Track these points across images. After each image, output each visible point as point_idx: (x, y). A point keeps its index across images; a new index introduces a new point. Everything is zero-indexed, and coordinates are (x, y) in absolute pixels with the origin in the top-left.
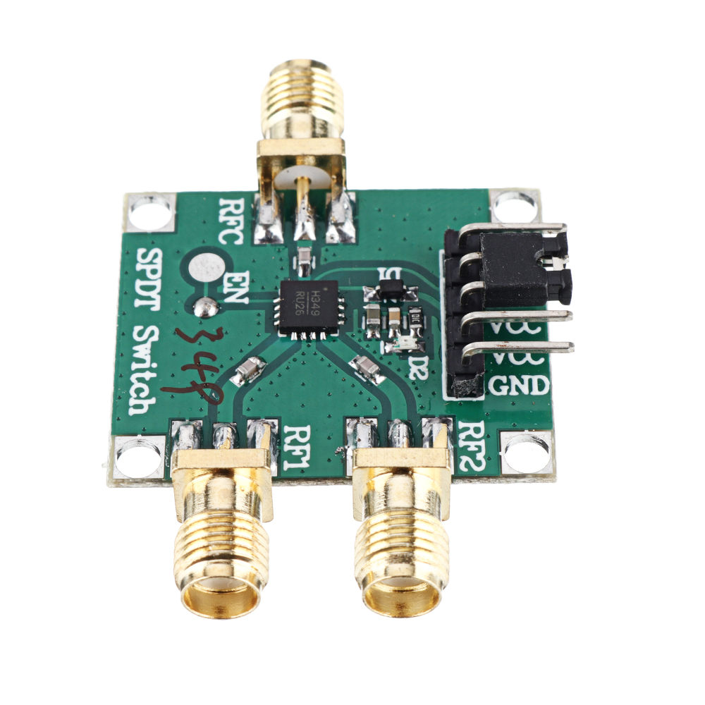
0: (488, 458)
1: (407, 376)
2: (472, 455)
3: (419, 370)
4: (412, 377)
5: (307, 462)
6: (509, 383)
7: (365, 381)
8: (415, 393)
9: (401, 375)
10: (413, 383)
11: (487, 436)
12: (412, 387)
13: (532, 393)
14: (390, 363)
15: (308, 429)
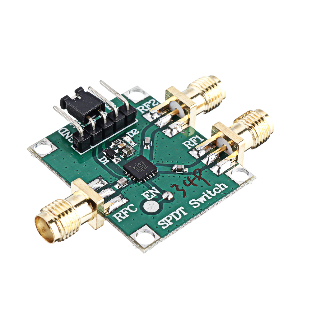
0: (148, 101)
1: (139, 134)
2: (151, 105)
3: (134, 132)
4: (138, 132)
5: (195, 136)
7: (151, 142)
8: (143, 129)
9: (140, 136)
10: (140, 131)
11: (140, 105)
12: (142, 131)
14: (139, 140)
15: (184, 143)
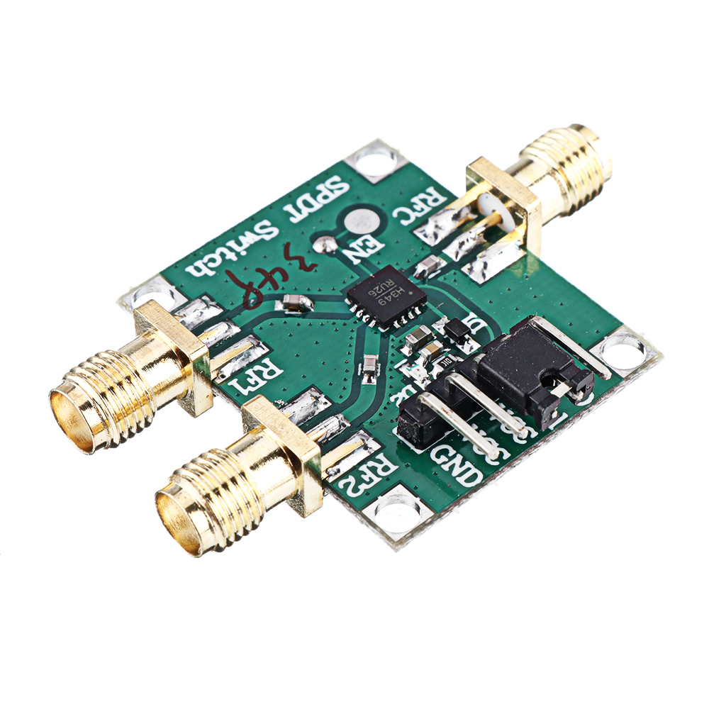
0: (367, 492)
1: (390, 395)
2: (360, 481)
3: (404, 399)
4: (392, 399)
5: (250, 392)
6: (451, 459)
7: (359, 374)
8: (381, 410)
9: (388, 390)
10: (389, 403)
11: (387, 478)
12: (384, 403)
13: (458, 479)
14: (391, 378)
15: (279, 372)
